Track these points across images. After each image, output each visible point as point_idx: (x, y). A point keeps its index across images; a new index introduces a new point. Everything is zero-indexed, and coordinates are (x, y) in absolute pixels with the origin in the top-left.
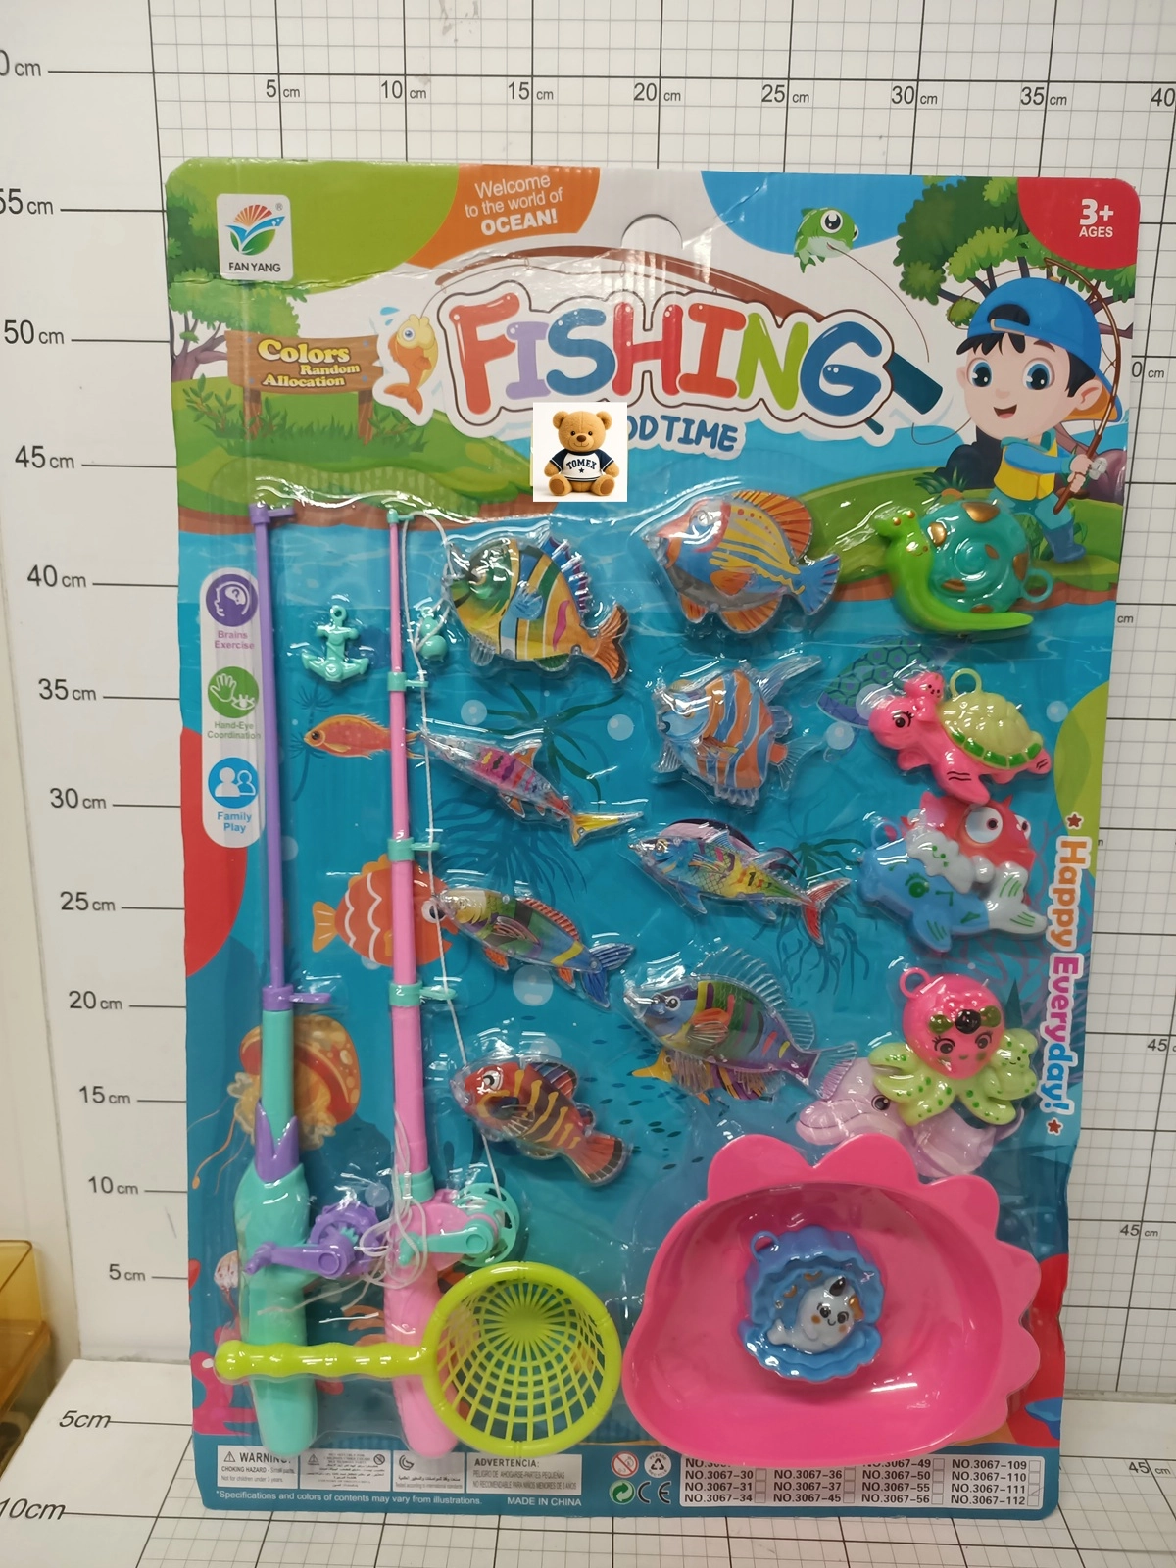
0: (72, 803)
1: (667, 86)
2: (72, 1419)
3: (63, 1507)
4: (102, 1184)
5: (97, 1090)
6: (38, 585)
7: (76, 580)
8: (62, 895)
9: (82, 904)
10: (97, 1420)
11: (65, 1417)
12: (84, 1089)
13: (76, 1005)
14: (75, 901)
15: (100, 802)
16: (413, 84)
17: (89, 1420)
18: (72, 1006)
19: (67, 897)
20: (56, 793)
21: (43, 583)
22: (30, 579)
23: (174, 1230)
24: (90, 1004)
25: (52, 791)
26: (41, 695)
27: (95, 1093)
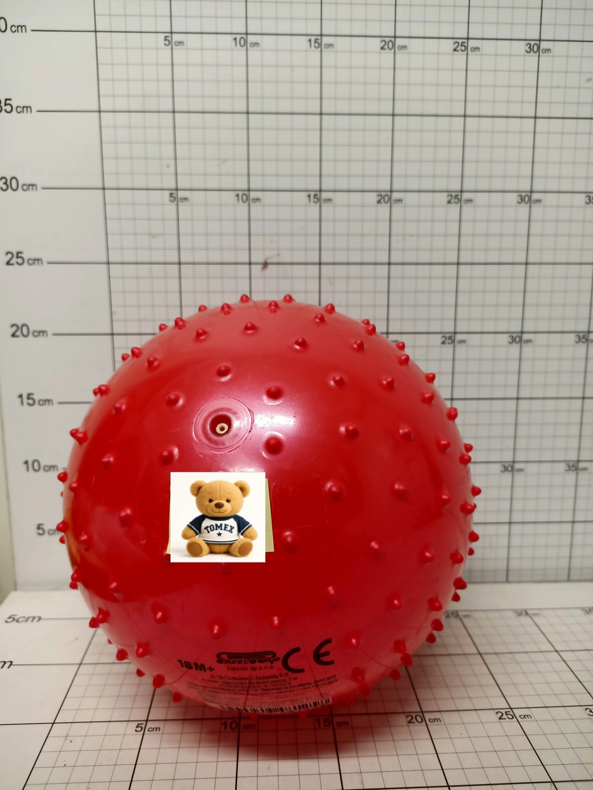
0: (14, 188)
2: (14, 619)
3: (11, 662)
4: (33, 465)
5: (30, 396)
7: (20, 28)
8: (7, 253)
9: (20, 260)
10: (30, 619)
11: (10, 618)
12: (21, 396)
13: (15, 335)
14: (16, 258)
15: (33, 186)
17: (25, 619)
18: (13, 335)
19: (9, 256)
20: (4, 180)
24: (25, 334)
25: (1, 180)
27: (28, 399)
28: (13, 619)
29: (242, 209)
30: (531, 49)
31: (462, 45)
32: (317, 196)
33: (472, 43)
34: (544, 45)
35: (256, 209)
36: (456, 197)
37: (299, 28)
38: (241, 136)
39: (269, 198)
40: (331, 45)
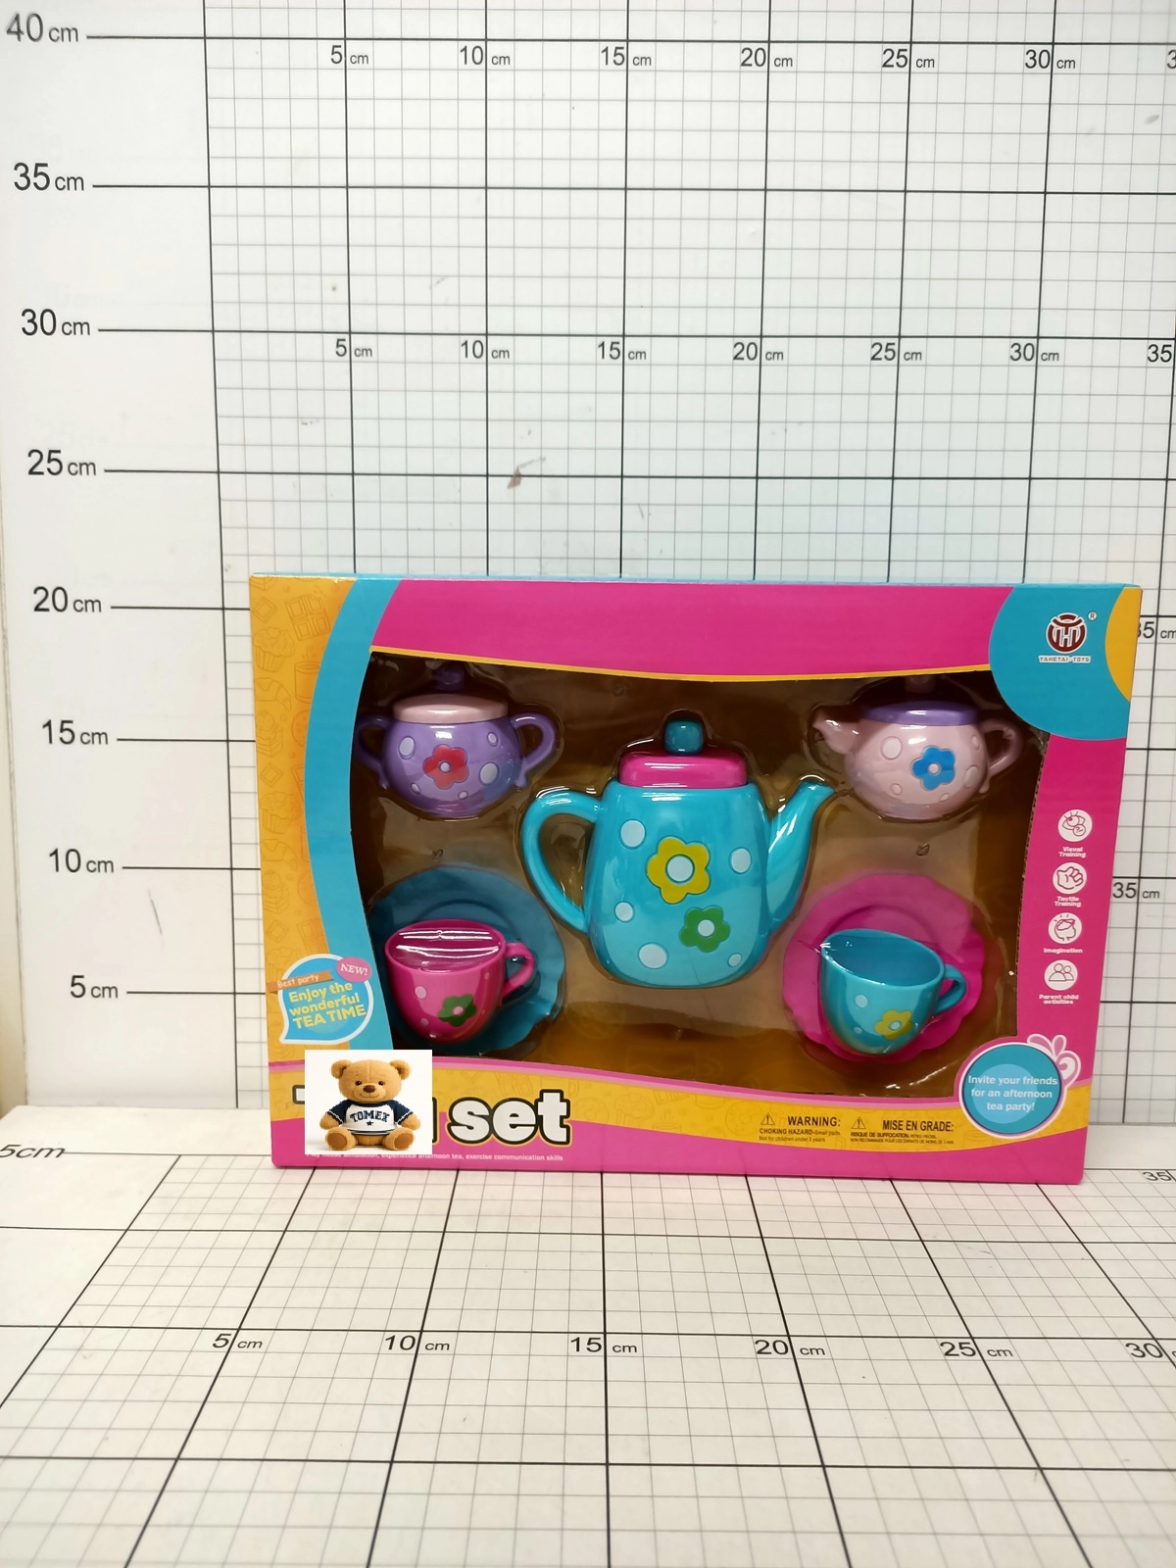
0: (48, 330)
4: (67, 860)
5: (66, 726)
6: (19, 39)
7: (66, 33)
8: (30, 455)
9: (55, 467)
12: (49, 724)
13: (41, 607)
14: (46, 462)
15: (82, 325)
17: (34, 1153)
18: (37, 609)
19: (36, 457)
20: (29, 315)
21: (25, 37)
22: (9, 31)
23: (159, 923)
24: (60, 606)
25: (23, 314)
26: (16, 184)
27: (62, 730)
28: (11, 1150)
29: (474, 372)
30: (1035, 60)
31: (900, 55)
32: (617, 347)
33: (919, 52)
34: (1061, 53)
35: (500, 373)
36: (888, 349)
37: (586, 27)
38: (474, 232)
39: (523, 348)
40: (646, 59)
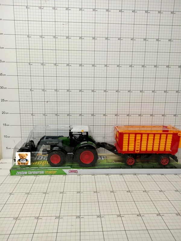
1: (69, 9)
4: (6, 136)
7: (4, 62)
10: (5, 163)
12: (4, 124)
13: (3, 113)
14: (3, 100)
15: (6, 88)
16: (42, 8)
20: (1, 87)
23: (15, 142)
28: (2, 163)
29: (43, 92)
30: (93, 66)
31: (81, 65)
32: (56, 90)
33: (82, 65)
34: (95, 65)
35: (45, 92)
36: (81, 91)
37: (52, 62)
38: (43, 80)
39: (48, 90)
40: (58, 65)
